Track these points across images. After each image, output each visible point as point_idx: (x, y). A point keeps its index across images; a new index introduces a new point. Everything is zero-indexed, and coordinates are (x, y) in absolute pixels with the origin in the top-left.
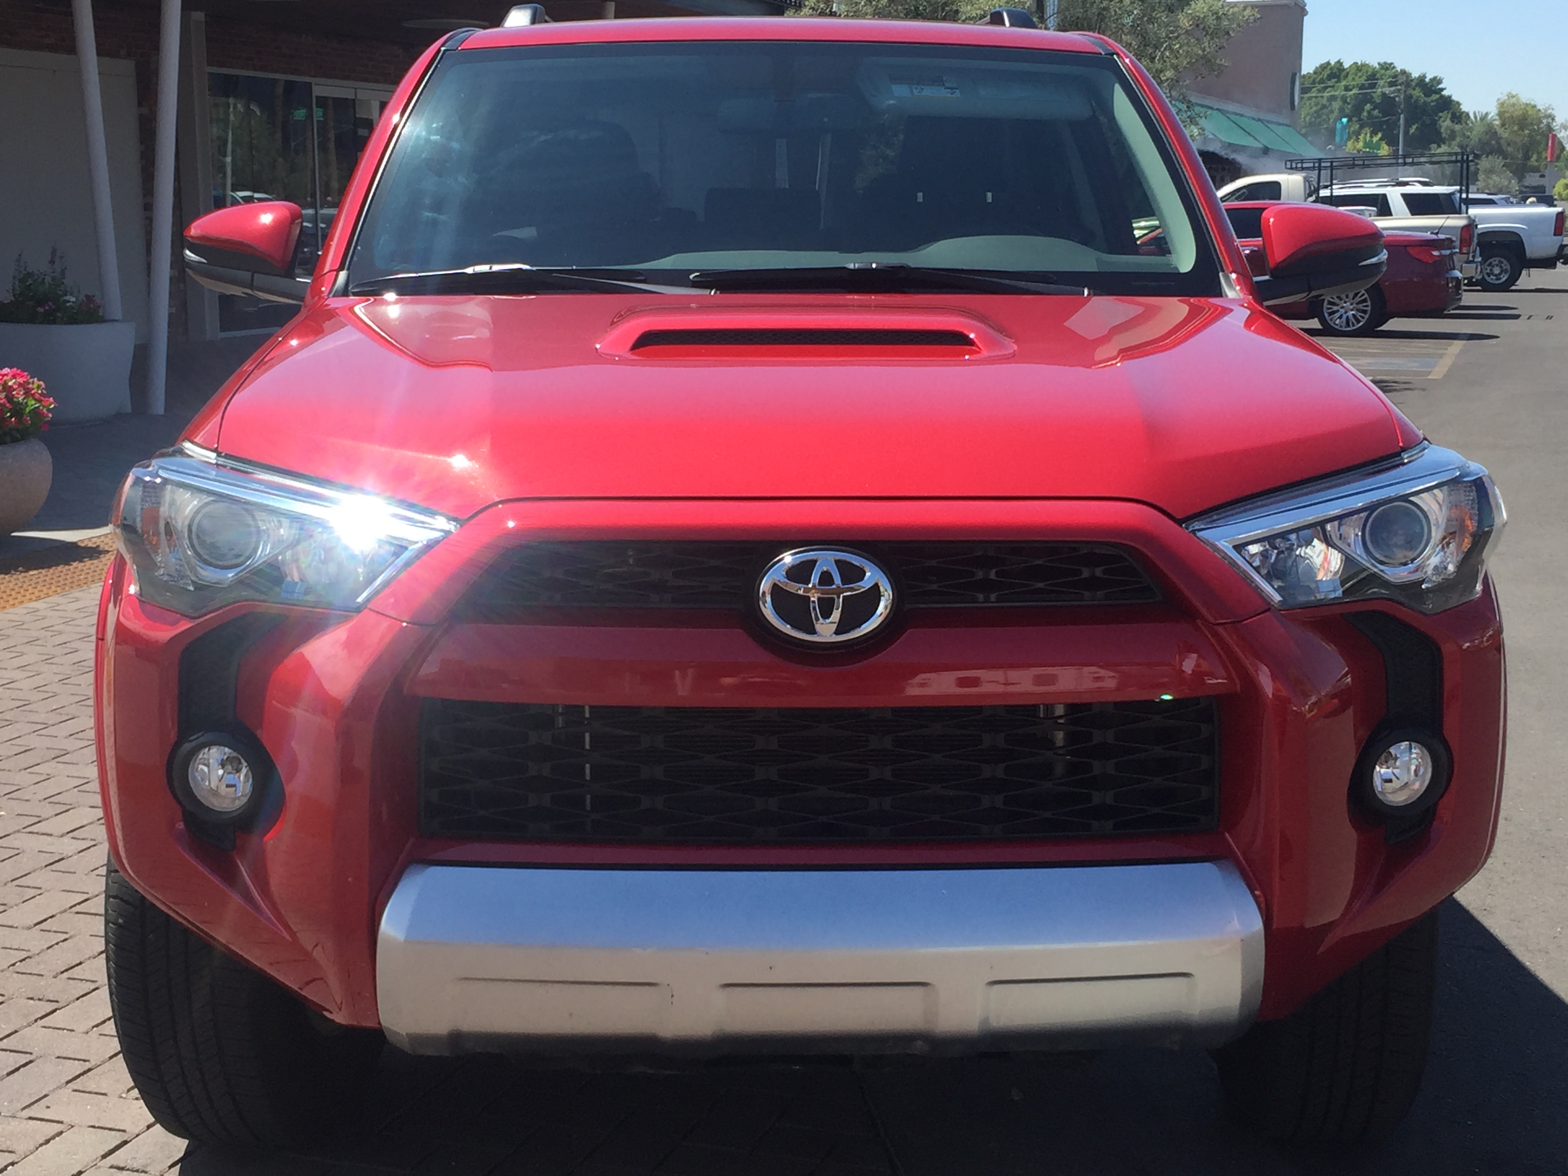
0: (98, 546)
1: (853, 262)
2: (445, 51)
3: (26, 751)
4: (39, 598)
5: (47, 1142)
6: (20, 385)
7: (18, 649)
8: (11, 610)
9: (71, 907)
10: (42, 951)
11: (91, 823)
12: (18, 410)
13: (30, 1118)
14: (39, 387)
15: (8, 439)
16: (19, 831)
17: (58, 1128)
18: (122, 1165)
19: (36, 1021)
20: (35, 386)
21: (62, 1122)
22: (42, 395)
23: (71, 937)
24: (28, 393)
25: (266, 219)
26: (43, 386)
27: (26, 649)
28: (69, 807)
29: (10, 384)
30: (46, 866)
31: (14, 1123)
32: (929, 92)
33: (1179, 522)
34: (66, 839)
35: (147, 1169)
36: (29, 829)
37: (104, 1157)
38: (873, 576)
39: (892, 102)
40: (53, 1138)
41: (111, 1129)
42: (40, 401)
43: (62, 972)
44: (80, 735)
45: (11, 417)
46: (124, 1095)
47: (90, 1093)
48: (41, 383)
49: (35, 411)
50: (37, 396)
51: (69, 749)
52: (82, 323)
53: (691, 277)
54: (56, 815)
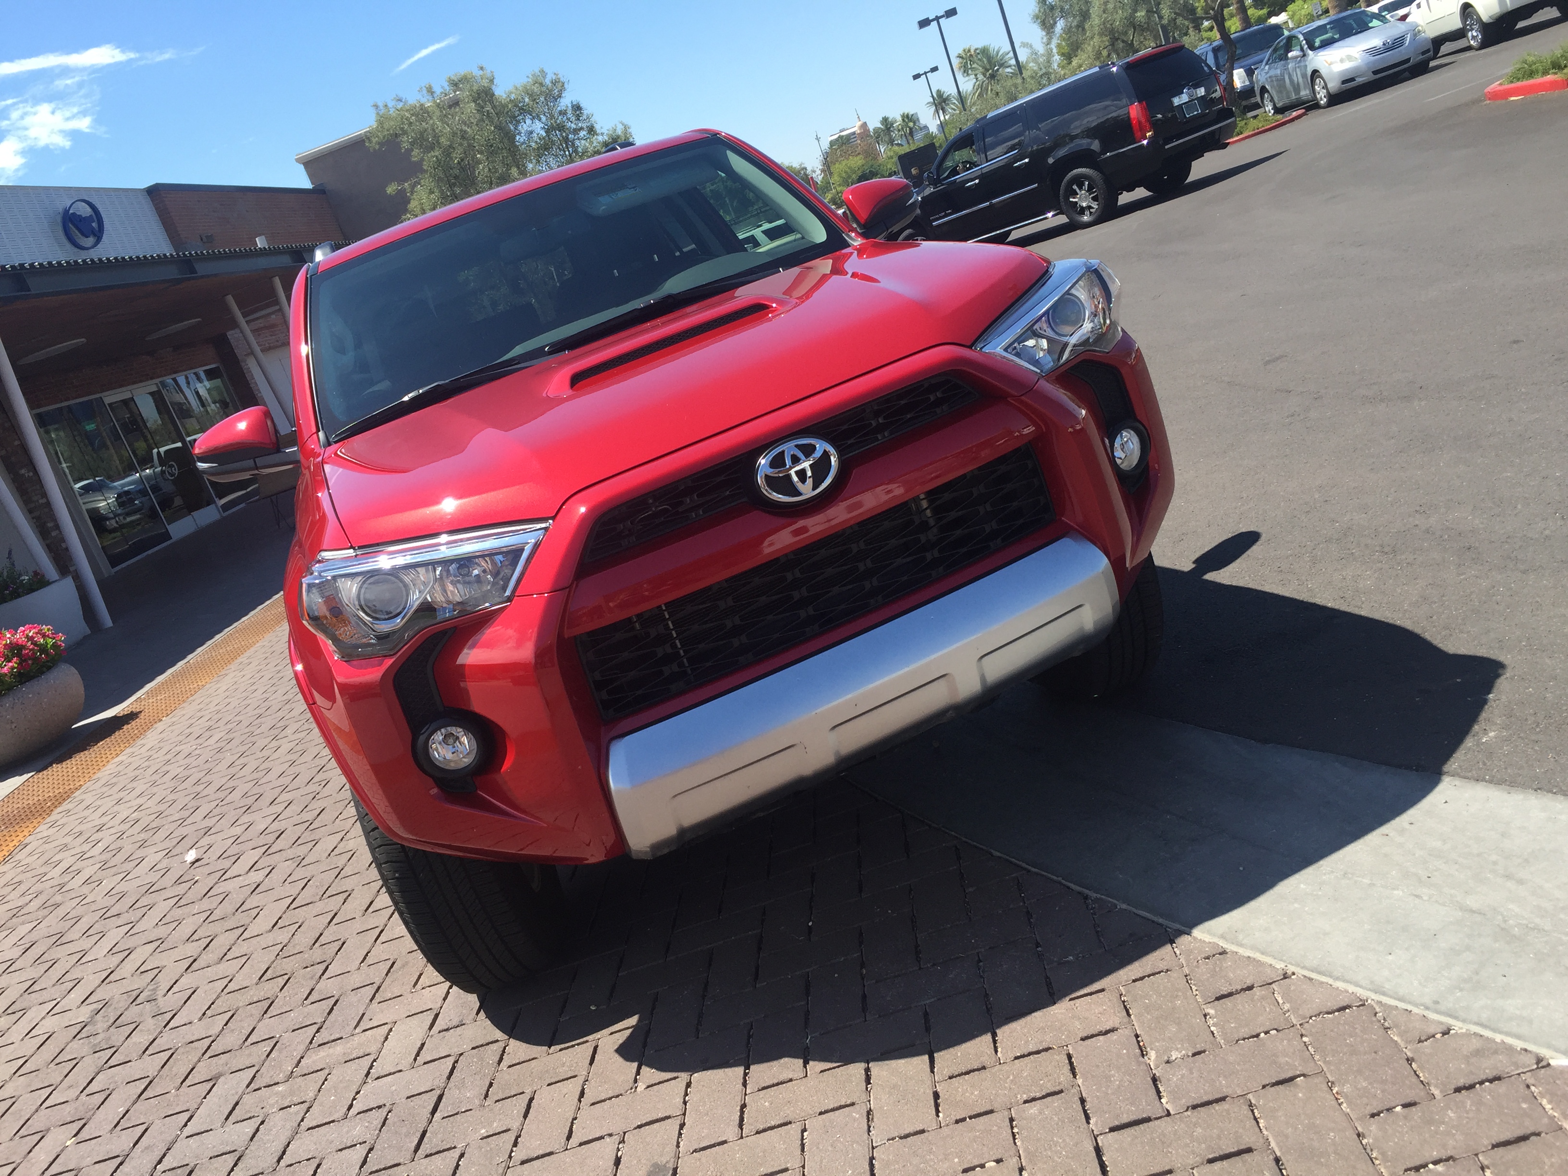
0: (132, 712)
1: (639, 304)
2: (311, 276)
3: (183, 838)
4: (117, 755)
5: (386, 1038)
6: (37, 633)
7: (129, 786)
8: (105, 769)
9: (288, 908)
10: (290, 939)
11: (261, 858)
12: (43, 649)
13: (364, 1031)
14: (48, 630)
15: (45, 669)
16: (217, 883)
17: (386, 1029)
18: (446, 1027)
19: (320, 978)
20: (46, 630)
21: (387, 1023)
22: (53, 634)
23: (302, 923)
24: (44, 636)
25: (242, 426)
26: (51, 628)
27: (134, 784)
28: (238, 856)
29: (30, 634)
30: (252, 893)
31: (356, 1038)
32: (621, 194)
33: (970, 347)
34: (252, 873)
35: (464, 1022)
36: (223, 878)
37: (431, 1028)
38: (821, 446)
39: (604, 207)
40: (388, 1034)
41: (422, 1012)
42: (54, 638)
43: (314, 944)
44: (211, 815)
45: (41, 655)
46: (413, 991)
47: (390, 999)
48: (49, 627)
49: (55, 646)
50: (51, 636)
51: (211, 825)
52: (37, 590)
53: (546, 349)
54: (234, 863)
